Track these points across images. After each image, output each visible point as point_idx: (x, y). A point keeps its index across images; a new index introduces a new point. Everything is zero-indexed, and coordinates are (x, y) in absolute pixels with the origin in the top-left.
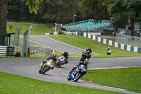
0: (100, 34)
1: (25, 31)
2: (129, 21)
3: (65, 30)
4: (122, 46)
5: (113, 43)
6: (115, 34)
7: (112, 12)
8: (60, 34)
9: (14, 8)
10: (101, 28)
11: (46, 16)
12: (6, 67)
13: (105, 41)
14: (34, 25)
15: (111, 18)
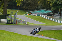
0: (47, 15)
1: (15, 13)
2: (59, 10)
3: (32, 13)
4: (56, 21)
5: (52, 20)
6: (53, 16)
7: (52, 6)
8: (30, 15)
9: (10, 3)
10: (47, 13)
11: (24, 7)
12: (6, 28)
13: (49, 18)
14: (19, 11)
15: (52, 9)
